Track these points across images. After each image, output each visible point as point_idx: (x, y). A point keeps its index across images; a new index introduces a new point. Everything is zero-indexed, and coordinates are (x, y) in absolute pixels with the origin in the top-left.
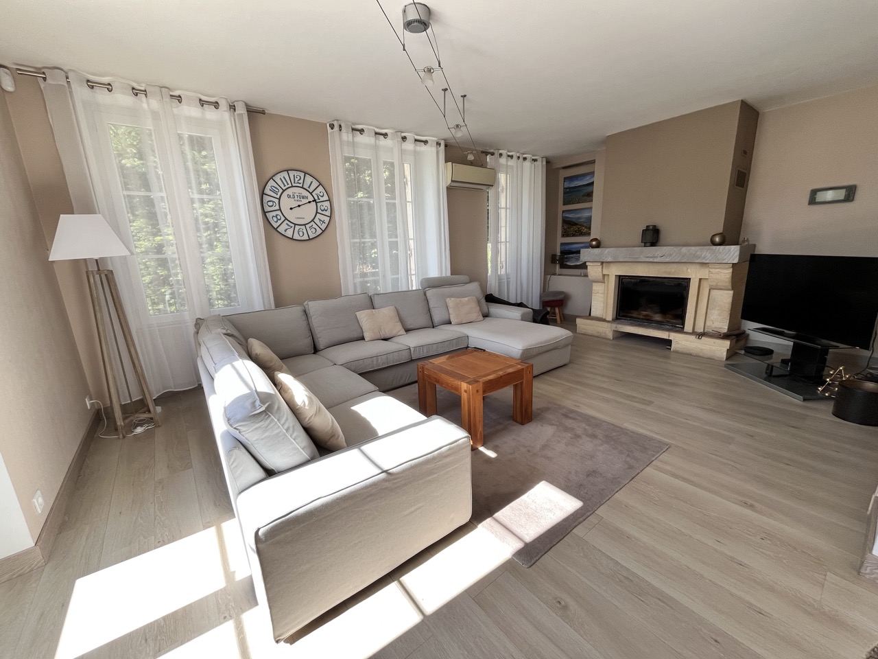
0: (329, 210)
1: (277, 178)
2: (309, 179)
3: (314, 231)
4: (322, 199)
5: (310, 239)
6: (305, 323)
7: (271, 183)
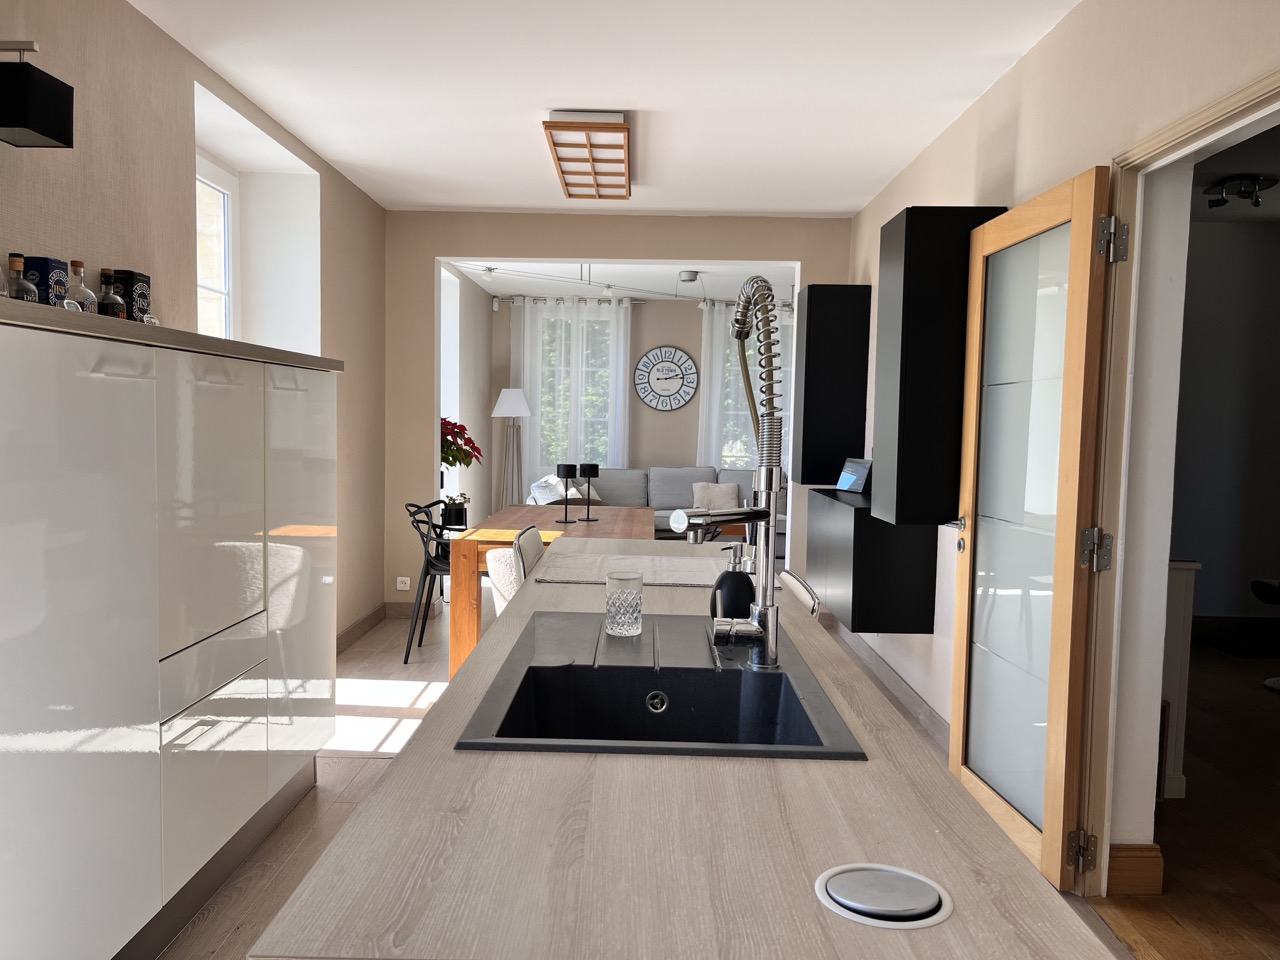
0: (695, 383)
1: (650, 355)
2: (679, 353)
3: (677, 402)
4: (689, 372)
5: (672, 410)
6: (644, 485)
7: (645, 359)
